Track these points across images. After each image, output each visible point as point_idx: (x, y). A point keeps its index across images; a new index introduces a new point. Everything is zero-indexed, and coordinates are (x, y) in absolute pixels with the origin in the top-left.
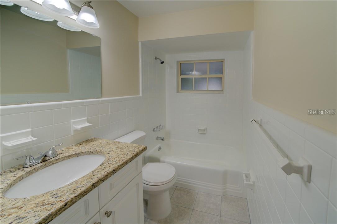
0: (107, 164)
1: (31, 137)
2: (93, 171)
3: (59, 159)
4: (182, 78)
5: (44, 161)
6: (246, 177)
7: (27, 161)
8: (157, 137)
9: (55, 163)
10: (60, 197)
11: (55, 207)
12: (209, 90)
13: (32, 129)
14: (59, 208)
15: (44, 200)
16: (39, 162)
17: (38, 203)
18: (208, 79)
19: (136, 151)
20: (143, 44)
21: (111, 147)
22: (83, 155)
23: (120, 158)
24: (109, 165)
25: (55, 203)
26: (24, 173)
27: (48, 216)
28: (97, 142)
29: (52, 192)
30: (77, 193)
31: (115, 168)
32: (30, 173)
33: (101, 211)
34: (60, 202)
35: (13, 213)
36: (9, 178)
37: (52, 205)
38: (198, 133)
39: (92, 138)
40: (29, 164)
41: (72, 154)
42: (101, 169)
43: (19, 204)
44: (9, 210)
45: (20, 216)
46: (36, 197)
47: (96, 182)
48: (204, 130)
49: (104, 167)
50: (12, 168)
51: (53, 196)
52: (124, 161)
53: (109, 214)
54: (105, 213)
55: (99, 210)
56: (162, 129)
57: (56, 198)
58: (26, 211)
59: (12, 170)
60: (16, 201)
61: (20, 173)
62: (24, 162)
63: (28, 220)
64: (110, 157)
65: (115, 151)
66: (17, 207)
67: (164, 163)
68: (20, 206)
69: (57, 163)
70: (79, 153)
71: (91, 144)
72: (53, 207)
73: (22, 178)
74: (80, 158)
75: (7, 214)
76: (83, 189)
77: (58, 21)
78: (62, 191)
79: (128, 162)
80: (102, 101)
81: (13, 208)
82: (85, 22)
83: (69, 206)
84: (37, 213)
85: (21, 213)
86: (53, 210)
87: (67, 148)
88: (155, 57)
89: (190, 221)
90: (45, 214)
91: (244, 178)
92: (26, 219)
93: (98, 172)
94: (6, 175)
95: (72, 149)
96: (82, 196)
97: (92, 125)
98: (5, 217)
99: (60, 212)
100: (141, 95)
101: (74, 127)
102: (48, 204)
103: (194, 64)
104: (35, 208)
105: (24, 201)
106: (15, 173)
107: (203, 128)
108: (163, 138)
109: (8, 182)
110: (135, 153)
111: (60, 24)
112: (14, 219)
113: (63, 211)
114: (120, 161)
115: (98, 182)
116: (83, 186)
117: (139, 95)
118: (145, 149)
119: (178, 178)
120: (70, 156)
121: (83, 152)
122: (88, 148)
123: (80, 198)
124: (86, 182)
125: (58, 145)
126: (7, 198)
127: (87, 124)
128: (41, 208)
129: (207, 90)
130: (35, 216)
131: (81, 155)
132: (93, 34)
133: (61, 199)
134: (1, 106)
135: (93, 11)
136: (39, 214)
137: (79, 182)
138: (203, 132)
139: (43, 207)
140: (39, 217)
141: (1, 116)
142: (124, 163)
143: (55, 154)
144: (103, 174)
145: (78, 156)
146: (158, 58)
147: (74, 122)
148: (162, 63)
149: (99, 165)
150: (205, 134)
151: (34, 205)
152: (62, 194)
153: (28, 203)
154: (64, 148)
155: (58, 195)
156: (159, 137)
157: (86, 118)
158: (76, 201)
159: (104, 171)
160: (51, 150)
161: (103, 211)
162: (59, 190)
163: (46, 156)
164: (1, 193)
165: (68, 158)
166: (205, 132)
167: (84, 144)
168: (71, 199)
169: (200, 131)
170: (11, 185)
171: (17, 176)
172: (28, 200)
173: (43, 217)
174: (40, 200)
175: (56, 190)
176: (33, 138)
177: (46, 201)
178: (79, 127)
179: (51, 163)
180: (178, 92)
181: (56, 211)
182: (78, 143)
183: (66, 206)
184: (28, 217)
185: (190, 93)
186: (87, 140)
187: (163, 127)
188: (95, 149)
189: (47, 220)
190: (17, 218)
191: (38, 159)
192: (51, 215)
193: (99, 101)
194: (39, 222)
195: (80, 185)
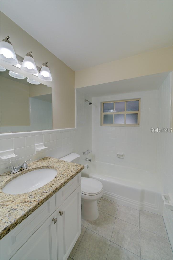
0: (60, 177)
1: (14, 154)
2: (51, 181)
3: (29, 170)
4: (104, 115)
5: (21, 170)
6: (165, 198)
7: (12, 170)
8: (86, 159)
9: (27, 173)
10: (34, 197)
11: (32, 205)
12: (126, 123)
13: (14, 149)
14: (34, 206)
15: (25, 199)
16: (18, 171)
17: (22, 200)
18: (125, 114)
19: (78, 169)
20: (78, 90)
21: (60, 164)
22: (43, 169)
23: (67, 173)
24: (61, 178)
25: (32, 202)
26: (11, 177)
27: (29, 211)
28: (50, 160)
29: (29, 193)
30: (44, 197)
31: (65, 181)
32: (14, 178)
33: (56, 210)
34: (35, 201)
35: (9, 205)
36: (4, 180)
37: (30, 203)
38: (117, 157)
39: (46, 157)
40: (13, 172)
41: (36, 167)
42: (56, 180)
43: (11, 199)
44: (7, 202)
45: (13, 208)
46: (20, 196)
47: (55, 189)
48: (122, 155)
49: (58, 179)
50: (5, 173)
51: (30, 196)
52: (71, 176)
53: (62, 213)
54: (59, 212)
55: (55, 209)
56: (90, 153)
57: (32, 198)
58: (16, 205)
59: (5, 174)
60: (9, 197)
61: (9, 177)
62: (10, 170)
63: (18, 211)
64: (61, 172)
65: (63, 167)
66: (11, 201)
67: (92, 178)
68: (12, 200)
69: (28, 172)
70: (40, 167)
71: (47, 161)
72: (31, 204)
73: (10, 180)
74: (42, 171)
75: (6, 205)
76: (48, 194)
77: (27, 78)
78: (34, 193)
79: (73, 177)
80: (53, 131)
81: (8, 201)
82: (43, 77)
83: (40, 205)
84: (23, 208)
85: (13, 205)
86: (31, 207)
87: (33, 163)
88: (85, 100)
89: (114, 226)
90: (27, 209)
91: (164, 199)
92: (17, 211)
93: (55, 182)
94: (2, 177)
95: (36, 164)
96: (47, 199)
97: (47, 148)
98: (5, 206)
99: (35, 209)
100: (76, 127)
101: (37, 149)
102: (28, 202)
103: (114, 104)
104: (20, 204)
105: (14, 197)
106: (6, 177)
107: (121, 154)
108: (91, 159)
109: (4, 182)
110: (77, 171)
111: (29, 80)
112: (10, 209)
113: (37, 208)
114: (68, 175)
115: (56, 190)
116: (47, 191)
117: (75, 127)
118: (83, 168)
119: (104, 192)
120: (35, 168)
121: (42, 167)
122: (45, 164)
123: (46, 200)
124: (48, 189)
125: (28, 161)
126: (4, 193)
127: (44, 147)
128: (24, 204)
129: (125, 124)
130: (21, 209)
131: (42, 168)
132: (47, 85)
133: (35, 200)
134: (1, 133)
135: (48, 69)
136: (24, 209)
137: (44, 189)
138: (121, 157)
139: (25, 204)
140: (24, 211)
141: (1, 140)
142: (71, 177)
143: (27, 167)
144: (58, 184)
145: (40, 169)
146: (87, 101)
147: (36, 146)
148: (90, 104)
149: (54, 177)
150: (123, 158)
151: (19, 201)
152: (35, 196)
153: (16, 199)
154: (31, 163)
155: (32, 196)
156: (88, 159)
157: (43, 143)
158: (44, 202)
159: (58, 182)
160: (24, 163)
161: (58, 210)
162: (33, 192)
163: (22, 167)
164: (1, 189)
165: (34, 170)
166: (123, 157)
167: (42, 161)
168: (41, 201)
169: (118, 156)
170: (5, 185)
171: (8, 179)
172: (16, 197)
173: (26, 211)
174: (23, 198)
175: (31, 192)
176: (15, 155)
177: (26, 199)
178: (40, 149)
179: (25, 172)
180: (101, 125)
181: (33, 208)
182: (39, 160)
183: (39, 205)
184: (17, 210)
185: (110, 126)
186: (44, 158)
187: (90, 151)
188: (50, 165)
189: (28, 213)
190: (12, 209)
191: (18, 169)
192: (31, 210)
193: (51, 131)
194: (24, 215)
195: (45, 191)
